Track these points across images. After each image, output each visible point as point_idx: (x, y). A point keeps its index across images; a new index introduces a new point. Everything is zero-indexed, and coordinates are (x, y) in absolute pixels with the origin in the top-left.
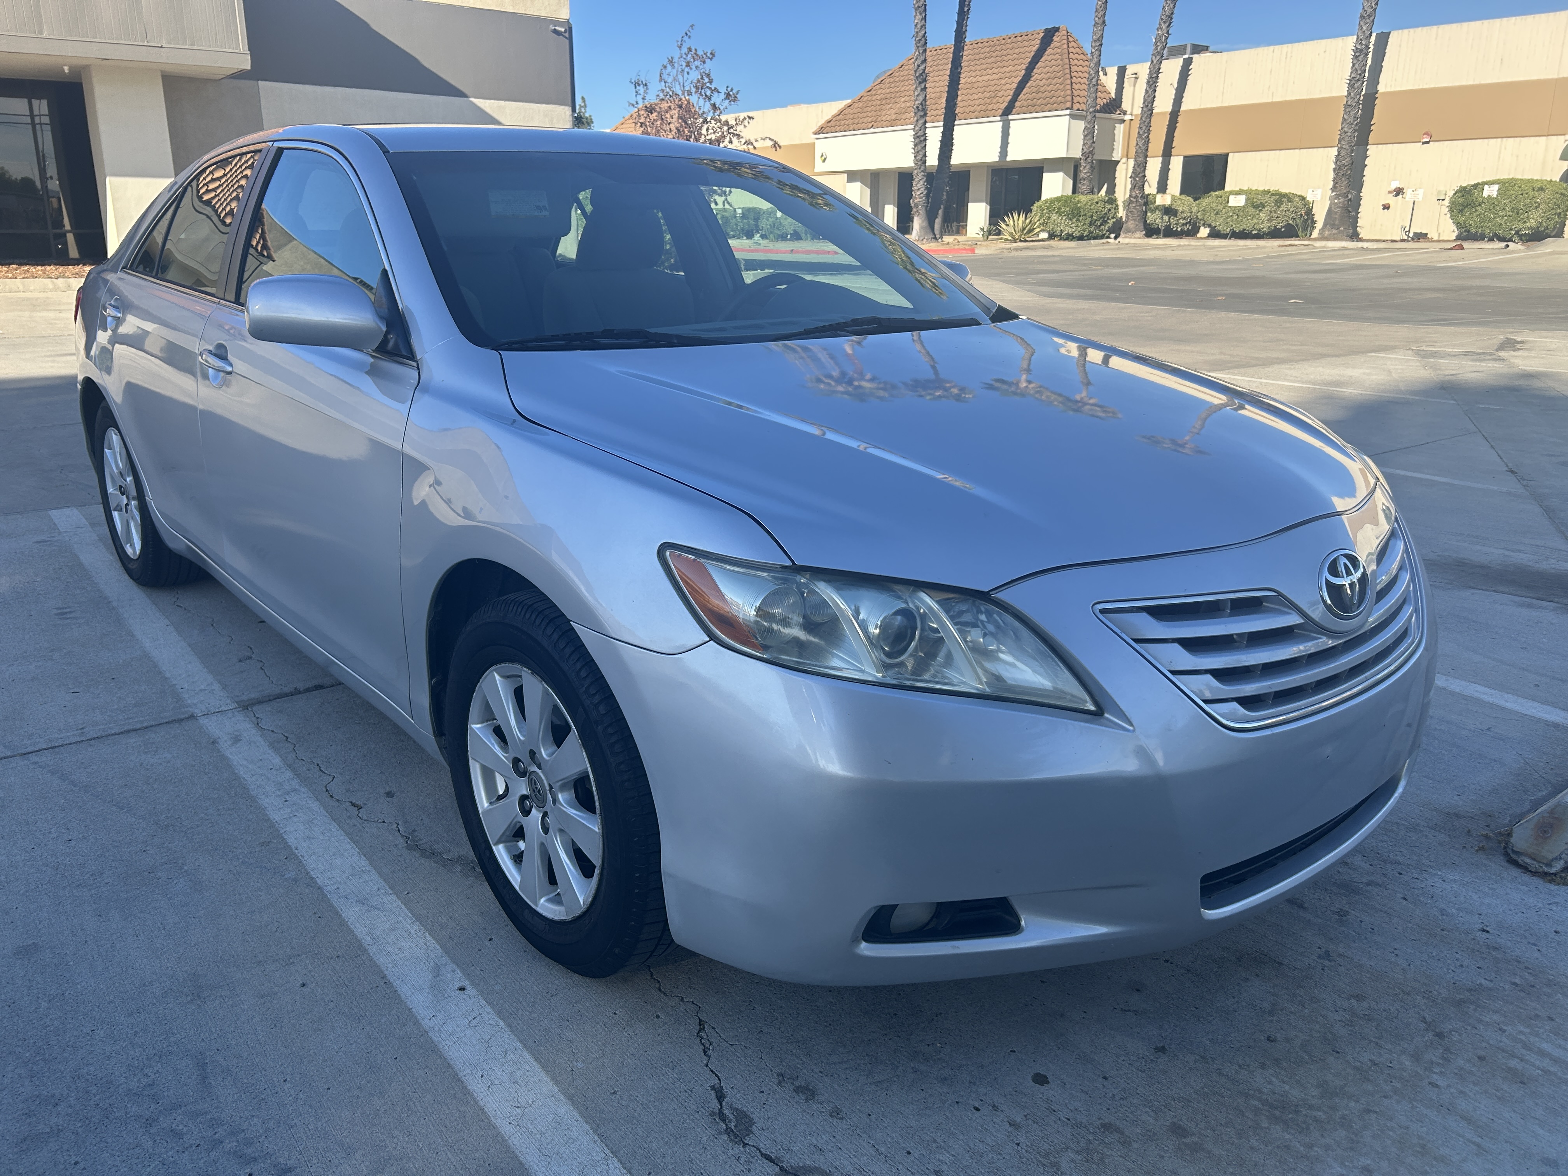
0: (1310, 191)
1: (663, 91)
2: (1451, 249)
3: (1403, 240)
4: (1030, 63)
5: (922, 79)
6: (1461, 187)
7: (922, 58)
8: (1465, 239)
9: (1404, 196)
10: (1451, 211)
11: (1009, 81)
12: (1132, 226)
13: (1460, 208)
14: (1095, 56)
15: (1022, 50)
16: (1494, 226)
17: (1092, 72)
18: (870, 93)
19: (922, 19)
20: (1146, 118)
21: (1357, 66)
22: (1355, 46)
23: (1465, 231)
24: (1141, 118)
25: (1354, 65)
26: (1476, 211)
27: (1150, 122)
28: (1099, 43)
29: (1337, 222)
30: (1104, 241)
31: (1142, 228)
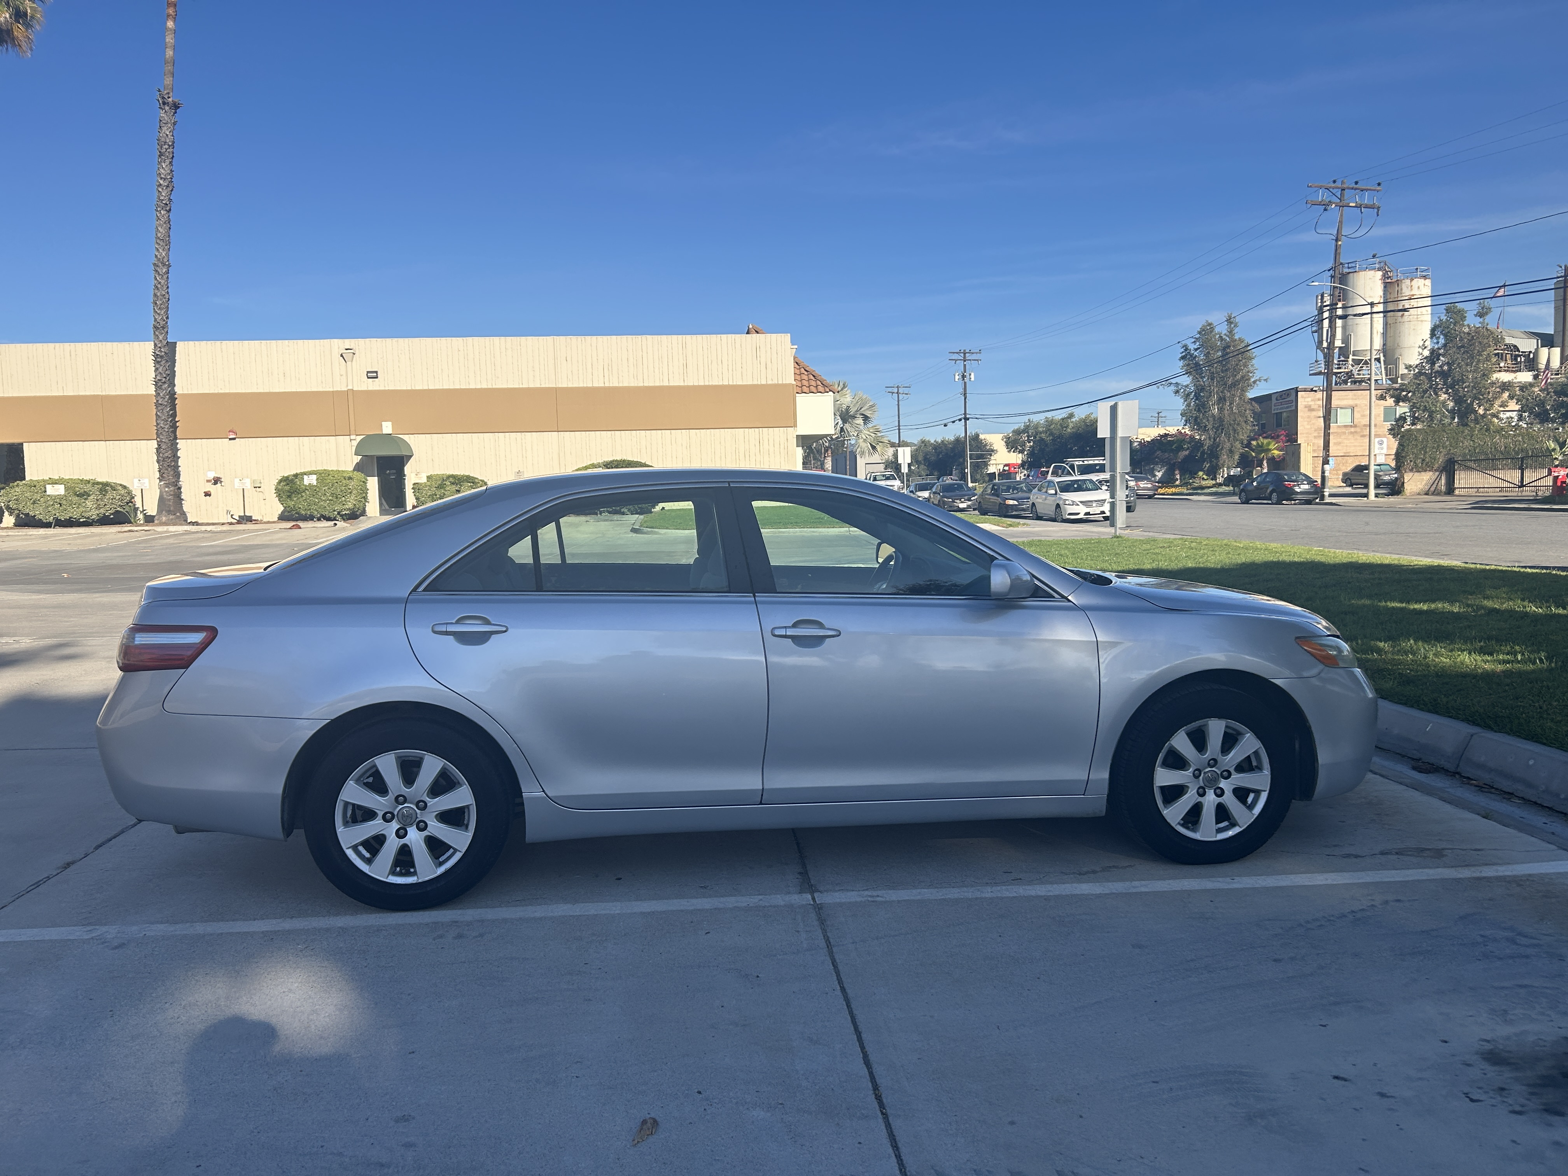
2: (290, 528)
3: (232, 523)
6: (282, 477)
9: (223, 484)
10: (279, 496)
13: (288, 494)
16: (319, 508)
21: (160, 370)
22: (154, 353)
23: (296, 513)
25: (157, 369)
26: (302, 496)
29: (172, 509)
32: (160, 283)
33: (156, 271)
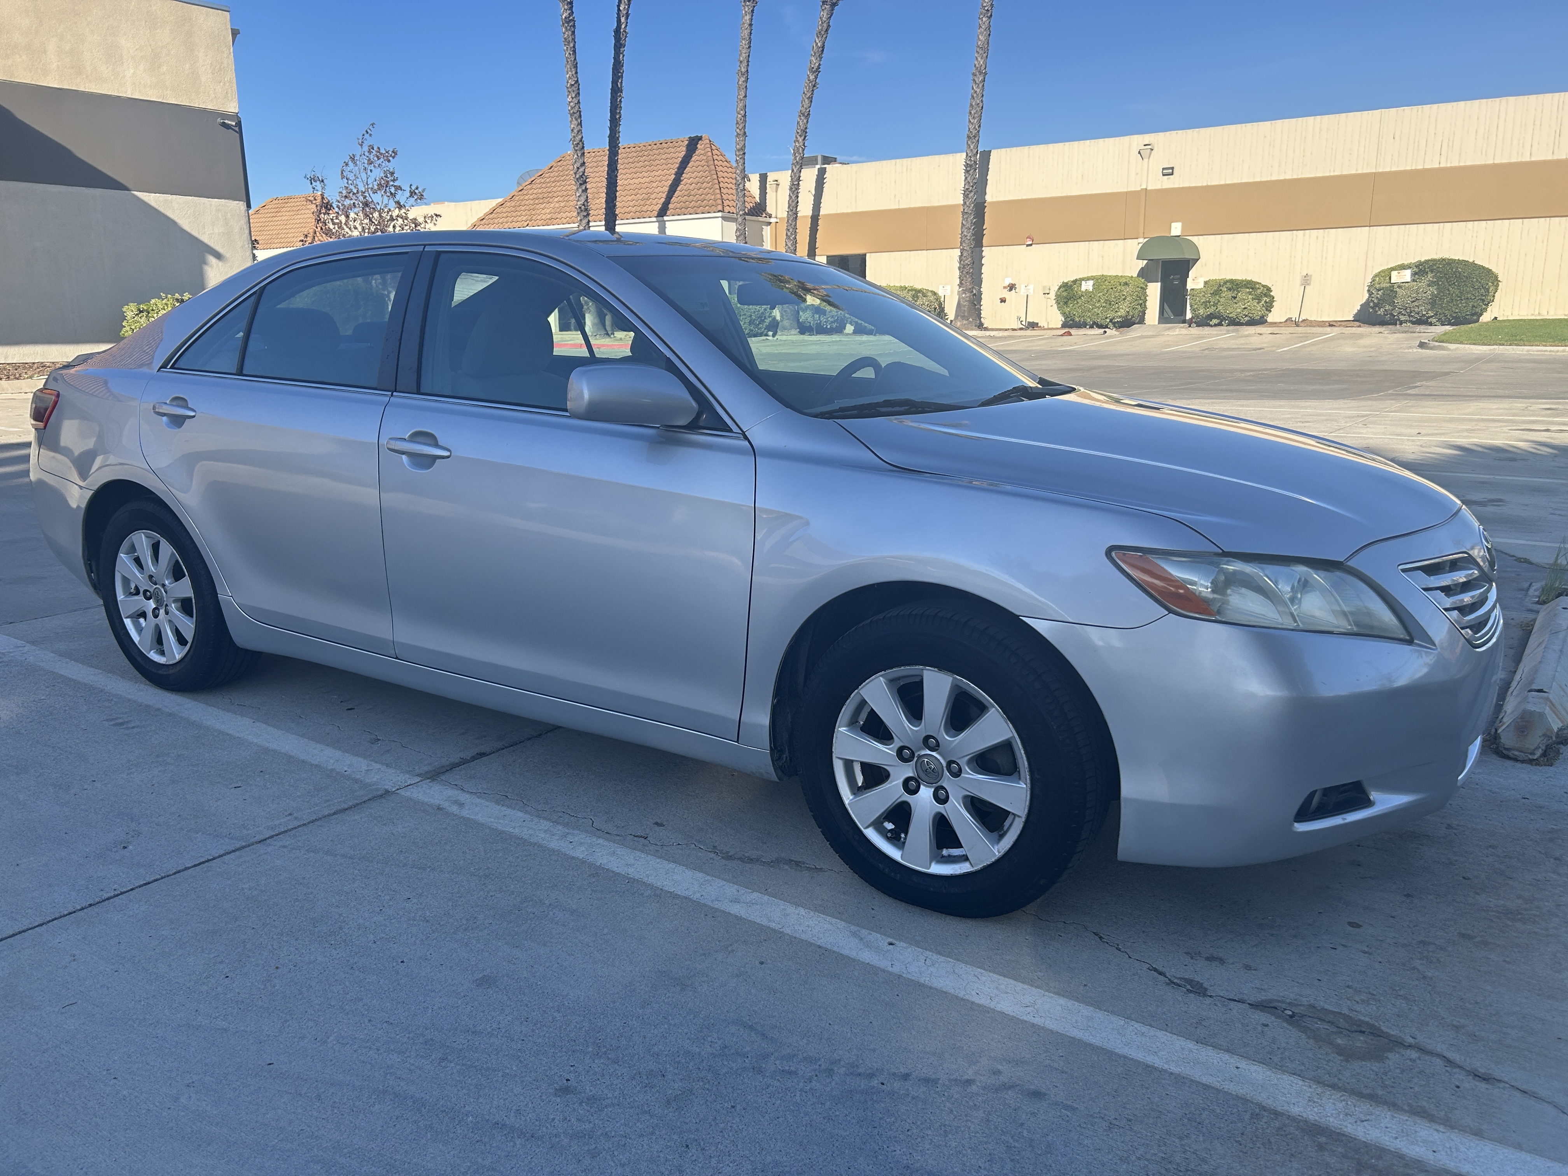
0: (941, 287)
1: (347, 188)
2: (1062, 335)
3: (1021, 329)
4: (678, 168)
5: (582, 181)
6: (1063, 283)
7: (581, 161)
8: (1071, 327)
9: (1017, 290)
10: (1058, 303)
11: (660, 184)
12: (787, 324)
13: (1065, 301)
14: (740, 164)
15: (669, 156)
16: (1093, 315)
17: (738, 178)
18: (520, 193)
19: (578, 124)
20: (792, 221)
21: (969, 179)
22: (966, 162)
23: (1071, 320)
24: (788, 221)
25: (966, 178)
26: (1078, 303)
27: (796, 225)
28: (742, 152)
29: (966, 314)
30: (764, 338)
31: (796, 326)
32: (976, 92)
33: (974, 80)
